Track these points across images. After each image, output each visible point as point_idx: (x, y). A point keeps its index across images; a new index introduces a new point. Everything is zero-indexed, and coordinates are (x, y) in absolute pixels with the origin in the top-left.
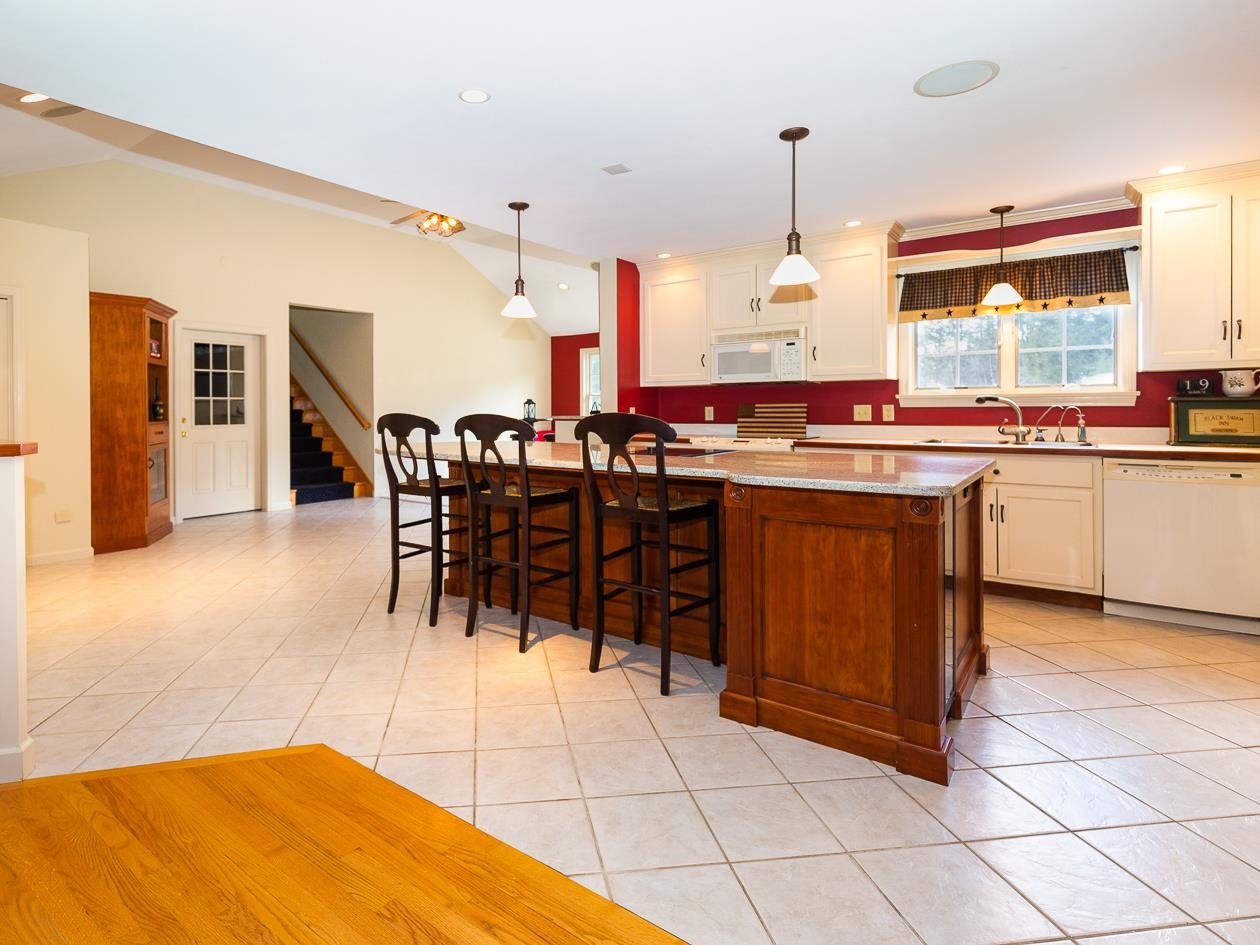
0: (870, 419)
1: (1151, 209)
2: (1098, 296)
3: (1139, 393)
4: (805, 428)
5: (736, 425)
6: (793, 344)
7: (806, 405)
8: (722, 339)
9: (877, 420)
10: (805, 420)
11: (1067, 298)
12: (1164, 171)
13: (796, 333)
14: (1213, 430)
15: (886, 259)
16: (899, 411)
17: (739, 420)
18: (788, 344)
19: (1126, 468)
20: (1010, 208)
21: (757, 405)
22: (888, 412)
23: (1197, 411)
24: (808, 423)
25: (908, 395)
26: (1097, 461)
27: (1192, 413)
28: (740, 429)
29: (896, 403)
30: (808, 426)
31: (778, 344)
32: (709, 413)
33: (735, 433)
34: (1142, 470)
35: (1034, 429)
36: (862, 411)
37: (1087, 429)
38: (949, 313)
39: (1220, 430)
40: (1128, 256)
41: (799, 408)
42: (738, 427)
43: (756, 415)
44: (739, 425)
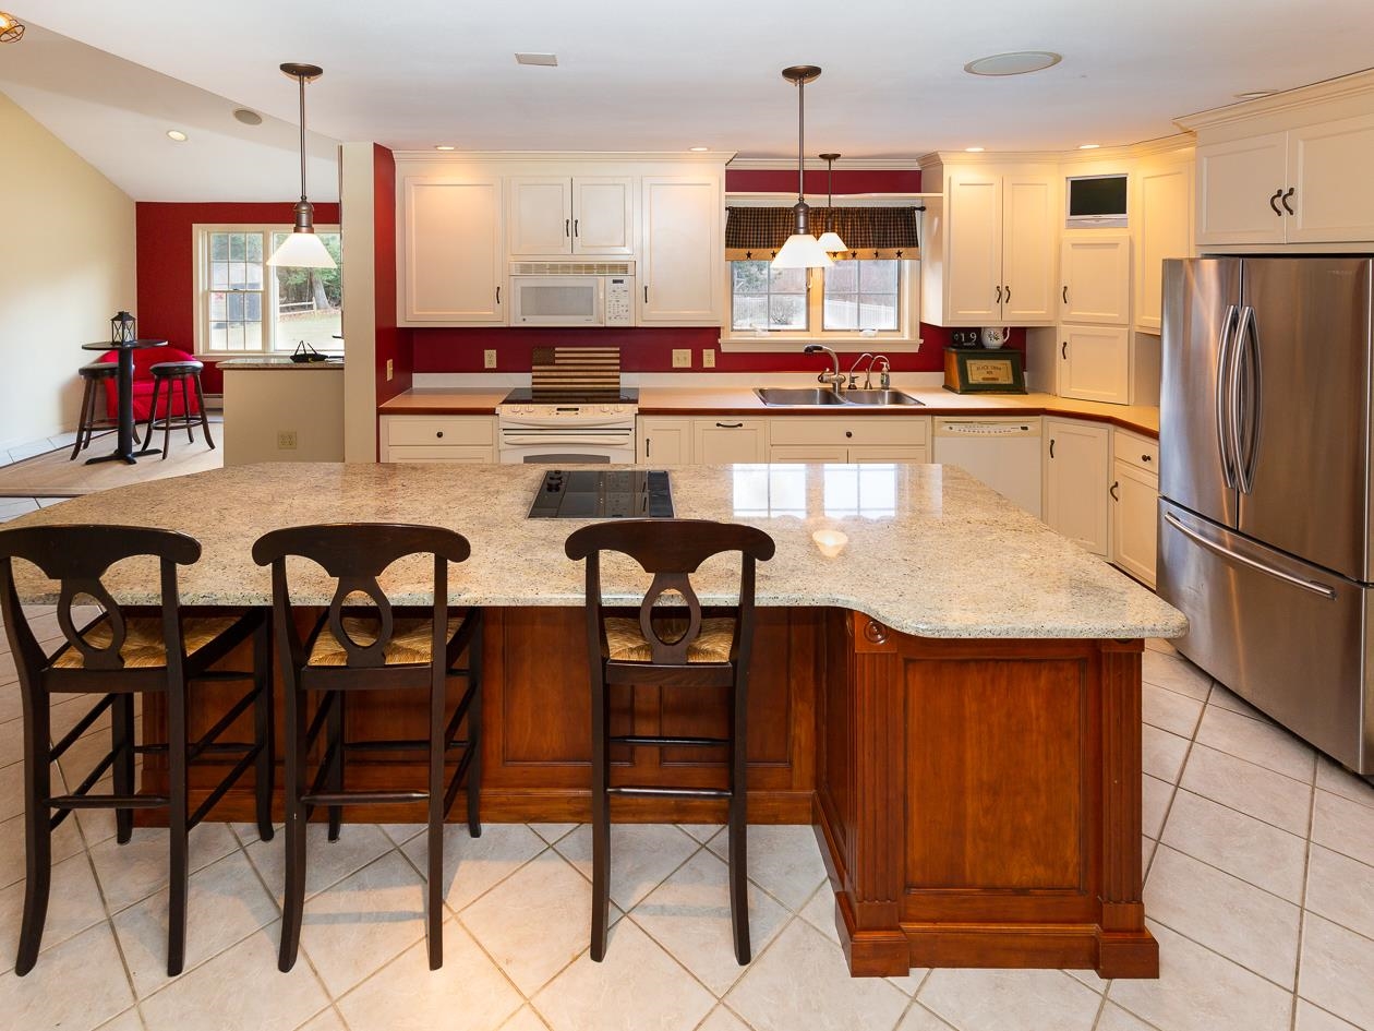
0: (690, 366)
1: (950, 179)
2: (896, 250)
3: (922, 341)
4: (618, 377)
5: (530, 375)
6: (621, 282)
7: (618, 350)
8: (526, 269)
9: (697, 366)
10: (618, 368)
11: (874, 250)
12: (969, 150)
13: (624, 268)
14: (984, 379)
15: (724, 193)
16: (720, 356)
17: (534, 368)
18: (615, 281)
19: (953, 426)
20: (836, 156)
21: (557, 349)
22: (709, 357)
23: (972, 362)
24: (621, 371)
25: (730, 342)
26: (928, 418)
27: (969, 362)
28: (536, 380)
29: (717, 347)
30: (622, 375)
31: (601, 280)
32: (490, 358)
33: (529, 385)
34: (963, 426)
35: (847, 375)
36: (682, 357)
37: (890, 374)
39: (988, 379)
40: (917, 213)
41: (610, 353)
42: (533, 377)
43: (557, 361)
44: (534, 374)
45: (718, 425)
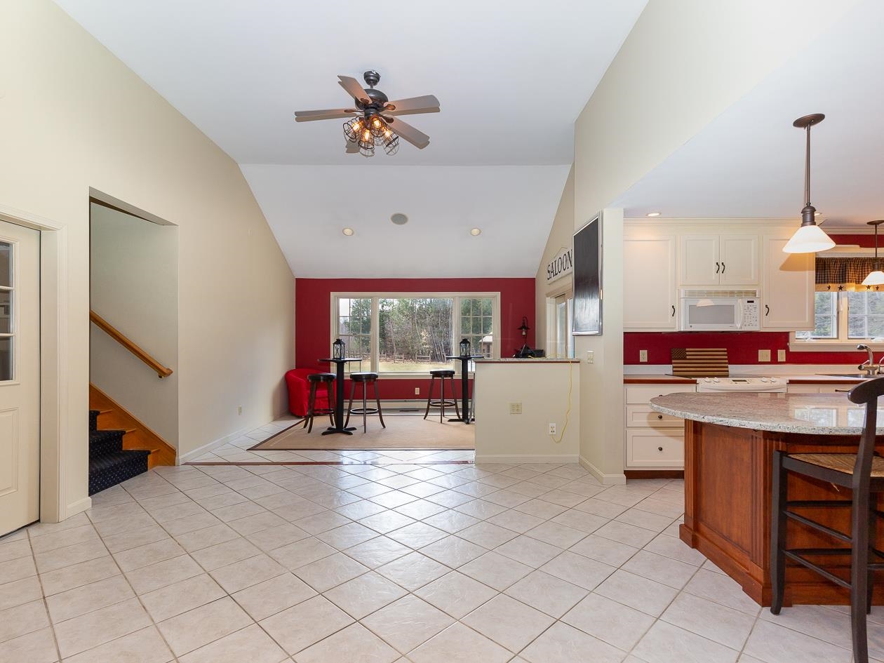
0: (769, 360)
4: (727, 367)
6: (752, 302)
7: (726, 349)
9: (774, 360)
10: (727, 361)
13: (754, 293)
16: (788, 353)
17: (673, 361)
18: (748, 302)
20: (881, 222)
22: (782, 355)
24: (729, 364)
25: (796, 344)
28: (675, 369)
29: (787, 348)
30: (730, 366)
31: (740, 300)
32: (643, 355)
33: (671, 373)
35: (878, 366)
36: (764, 355)
38: (829, 287)
41: (721, 352)
42: (674, 367)
43: (688, 357)
44: (675, 365)
45: (836, 391)
